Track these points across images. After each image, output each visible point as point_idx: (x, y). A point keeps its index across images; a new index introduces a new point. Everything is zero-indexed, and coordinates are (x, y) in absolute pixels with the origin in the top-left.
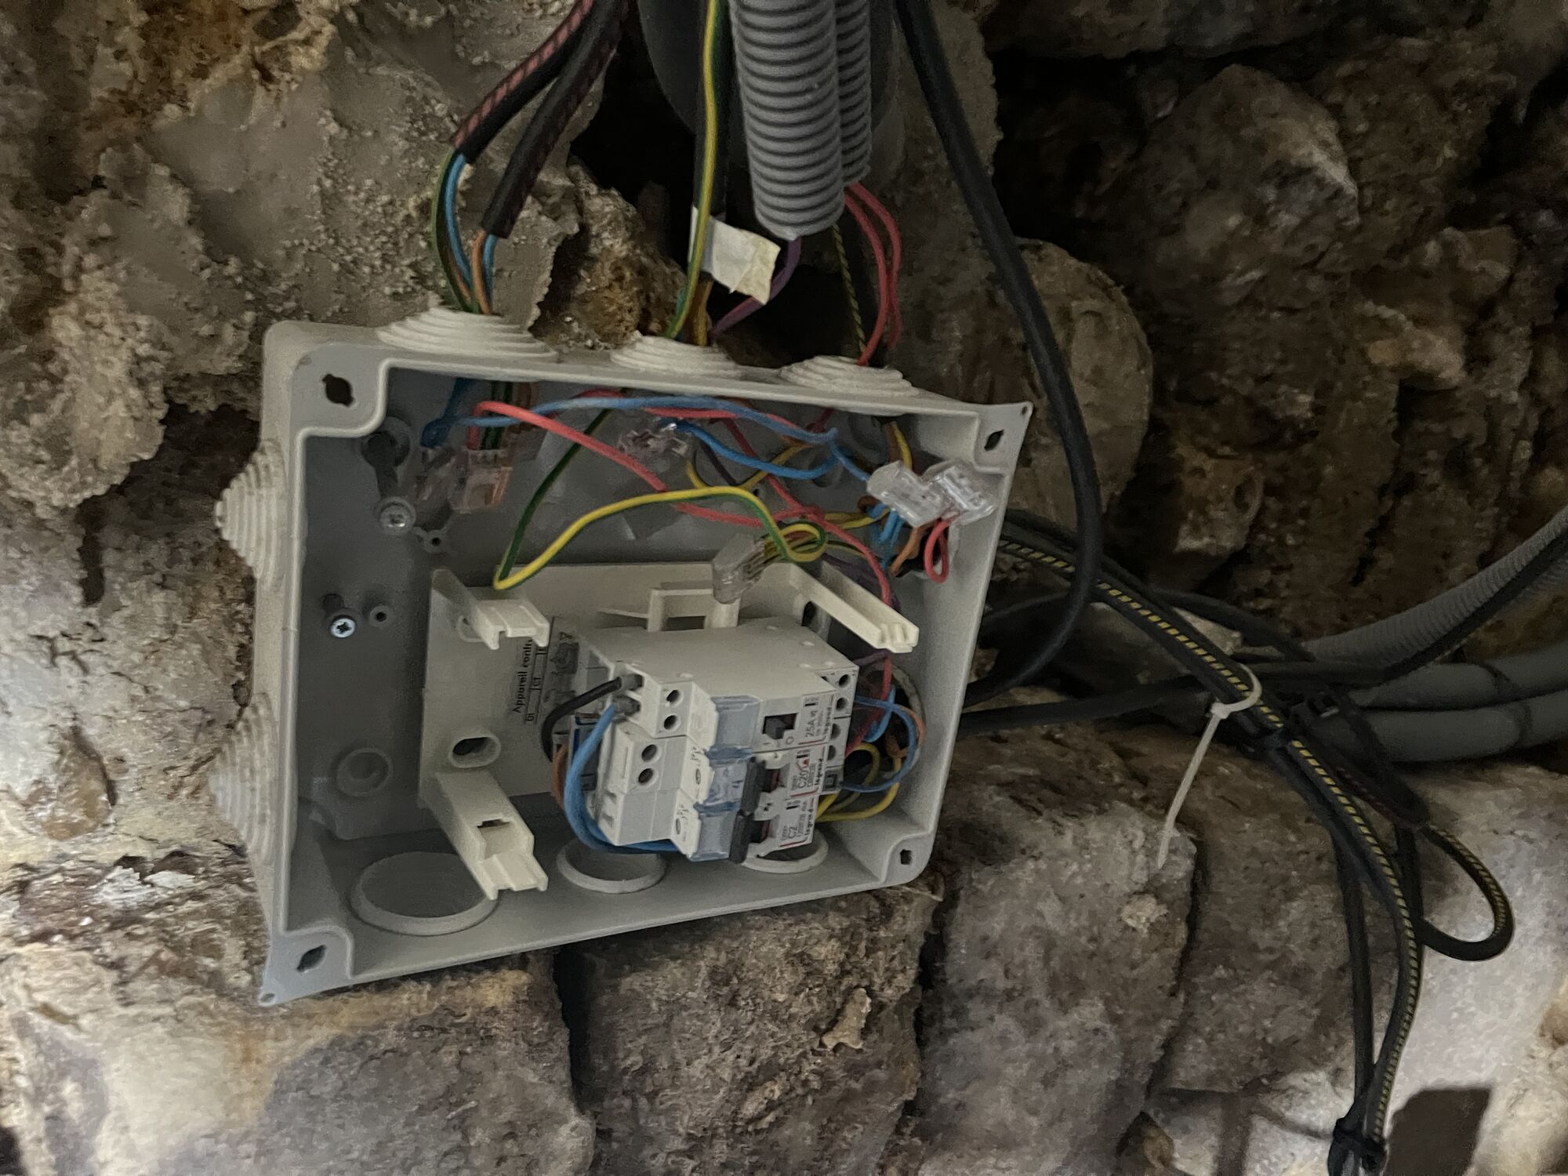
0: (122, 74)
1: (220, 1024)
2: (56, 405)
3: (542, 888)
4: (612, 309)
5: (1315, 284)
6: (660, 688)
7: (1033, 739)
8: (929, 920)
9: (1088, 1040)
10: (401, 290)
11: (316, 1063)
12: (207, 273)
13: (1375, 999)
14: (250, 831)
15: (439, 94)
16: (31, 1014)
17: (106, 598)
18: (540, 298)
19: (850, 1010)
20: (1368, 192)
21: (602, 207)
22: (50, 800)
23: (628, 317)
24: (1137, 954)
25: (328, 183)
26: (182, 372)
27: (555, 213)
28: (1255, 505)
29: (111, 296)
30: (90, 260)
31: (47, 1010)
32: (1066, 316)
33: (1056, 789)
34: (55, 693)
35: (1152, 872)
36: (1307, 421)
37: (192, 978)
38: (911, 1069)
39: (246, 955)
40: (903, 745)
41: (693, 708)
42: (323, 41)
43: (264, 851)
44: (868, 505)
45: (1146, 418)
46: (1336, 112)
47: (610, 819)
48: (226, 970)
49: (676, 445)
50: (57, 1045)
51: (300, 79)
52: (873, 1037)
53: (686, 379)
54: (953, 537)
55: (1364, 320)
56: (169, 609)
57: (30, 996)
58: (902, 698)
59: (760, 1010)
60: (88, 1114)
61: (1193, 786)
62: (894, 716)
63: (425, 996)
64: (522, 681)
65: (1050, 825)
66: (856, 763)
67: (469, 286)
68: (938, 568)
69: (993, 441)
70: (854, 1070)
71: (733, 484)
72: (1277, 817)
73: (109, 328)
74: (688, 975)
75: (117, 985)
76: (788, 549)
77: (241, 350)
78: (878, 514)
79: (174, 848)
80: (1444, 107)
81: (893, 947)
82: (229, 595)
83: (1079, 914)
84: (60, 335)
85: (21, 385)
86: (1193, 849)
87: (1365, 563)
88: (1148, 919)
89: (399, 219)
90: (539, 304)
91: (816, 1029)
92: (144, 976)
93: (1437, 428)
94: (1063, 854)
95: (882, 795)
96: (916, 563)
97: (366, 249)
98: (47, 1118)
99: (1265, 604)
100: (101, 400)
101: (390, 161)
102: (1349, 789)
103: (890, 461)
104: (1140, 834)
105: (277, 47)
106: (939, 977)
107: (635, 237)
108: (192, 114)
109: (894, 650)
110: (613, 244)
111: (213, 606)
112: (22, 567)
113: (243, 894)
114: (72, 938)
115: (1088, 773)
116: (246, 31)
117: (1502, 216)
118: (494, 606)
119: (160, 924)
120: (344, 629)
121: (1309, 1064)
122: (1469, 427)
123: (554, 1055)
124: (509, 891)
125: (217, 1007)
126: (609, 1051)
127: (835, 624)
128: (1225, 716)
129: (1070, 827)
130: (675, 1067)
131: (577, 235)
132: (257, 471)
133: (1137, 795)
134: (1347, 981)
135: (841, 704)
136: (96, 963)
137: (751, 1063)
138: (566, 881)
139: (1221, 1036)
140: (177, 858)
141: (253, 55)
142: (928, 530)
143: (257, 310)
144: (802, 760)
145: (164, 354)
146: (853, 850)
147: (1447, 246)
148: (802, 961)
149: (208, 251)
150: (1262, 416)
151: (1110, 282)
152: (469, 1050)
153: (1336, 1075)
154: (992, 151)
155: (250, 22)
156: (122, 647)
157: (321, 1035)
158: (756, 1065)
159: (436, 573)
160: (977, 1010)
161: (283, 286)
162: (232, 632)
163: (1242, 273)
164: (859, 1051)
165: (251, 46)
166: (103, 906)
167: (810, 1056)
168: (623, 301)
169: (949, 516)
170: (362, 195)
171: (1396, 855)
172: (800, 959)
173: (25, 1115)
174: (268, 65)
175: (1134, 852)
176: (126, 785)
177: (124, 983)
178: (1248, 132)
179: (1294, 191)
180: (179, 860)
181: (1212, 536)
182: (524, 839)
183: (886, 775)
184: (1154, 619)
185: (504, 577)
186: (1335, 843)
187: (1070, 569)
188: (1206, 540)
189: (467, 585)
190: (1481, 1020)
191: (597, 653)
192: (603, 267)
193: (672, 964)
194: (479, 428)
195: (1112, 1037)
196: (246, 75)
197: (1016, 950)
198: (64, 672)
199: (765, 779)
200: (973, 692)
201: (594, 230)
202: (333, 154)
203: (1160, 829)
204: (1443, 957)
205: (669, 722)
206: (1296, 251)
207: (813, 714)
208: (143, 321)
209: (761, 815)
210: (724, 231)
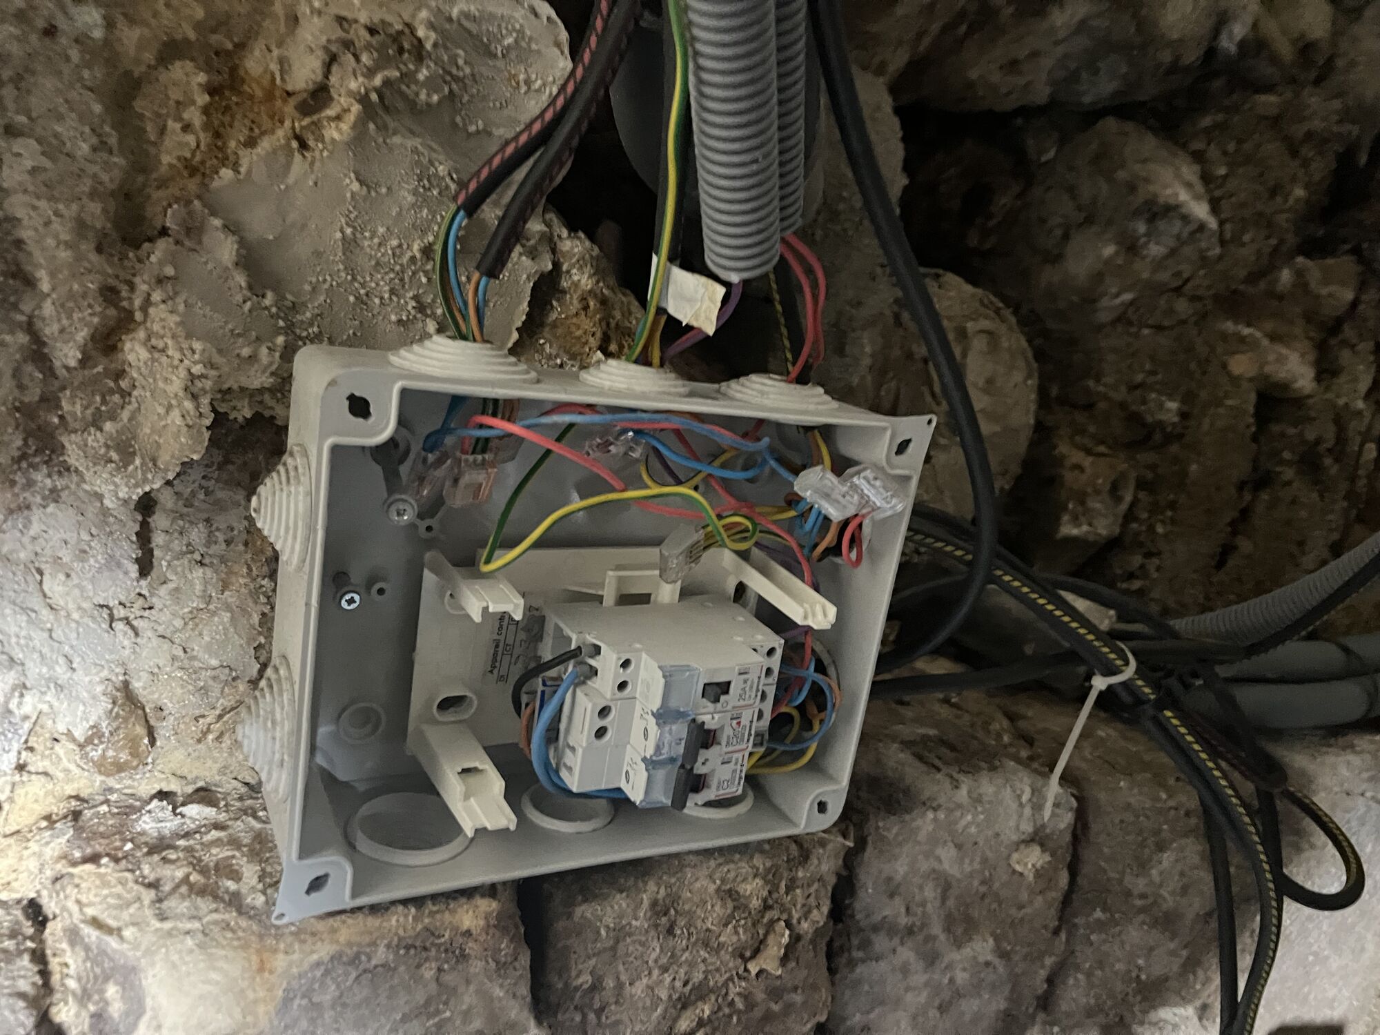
0: (187, 144)
1: (239, 939)
2: (125, 415)
3: (512, 827)
4: (579, 333)
5: (1182, 306)
6: (615, 656)
7: (933, 703)
8: (840, 862)
9: (980, 972)
10: (404, 318)
11: (318, 974)
12: (249, 304)
13: (1238, 941)
14: (270, 773)
15: (442, 157)
16: (82, 926)
17: (154, 574)
18: (519, 324)
19: (771, 939)
20: (1228, 226)
21: (572, 248)
22: (102, 743)
23: (591, 340)
24: (1024, 896)
25: (349, 231)
26: (226, 386)
27: (533, 254)
28: (1128, 498)
29: (172, 325)
30: (156, 296)
31: (96, 923)
32: (962, 334)
33: (953, 748)
34: (111, 652)
35: (1039, 823)
36: (1174, 424)
37: (216, 897)
38: (824, 994)
39: (261, 879)
40: (822, 708)
41: (643, 674)
42: (351, 118)
43: (281, 790)
44: (793, 500)
45: (1032, 421)
46: (1198, 157)
47: (570, 769)
48: (244, 891)
49: (631, 449)
50: (103, 953)
51: (330, 147)
52: (792, 964)
53: (644, 396)
54: (867, 529)
55: (1224, 337)
56: (206, 582)
57: (81, 910)
58: (821, 668)
59: (693, 939)
60: (127, 1014)
61: (1075, 747)
62: (814, 683)
63: (410, 918)
64: (497, 646)
65: (948, 780)
66: (780, 723)
67: (464, 317)
68: (854, 555)
69: (903, 447)
70: (775, 993)
71: (679, 482)
72: (1148, 775)
73: (170, 353)
74: (632, 906)
75: (153, 902)
76: (725, 535)
77: (274, 367)
78: (802, 507)
79: (201, 784)
80: (1294, 153)
81: (809, 886)
82: (255, 572)
83: (972, 861)
84: (131, 358)
85: (98, 399)
86: (1075, 804)
87: (1227, 551)
88: (1033, 866)
89: (405, 260)
90: (518, 329)
91: (742, 956)
92: (177, 895)
93: (1291, 431)
94: (959, 806)
95: (802, 753)
96: (835, 550)
97: (377, 284)
98: (92, 1016)
99: (1136, 584)
100: (161, 410)
101: (399, 214)
102: (1214, 754)
103: (813, 465)
104: (1028, 791)
105: (313, 123)
106: (849, 912)
107: (598, 273)
108: (241, 177)
109: (816, 627)
110: (580, 279)
111: (242, 581)
112: (91, 547)
113: (258, 826)
114: (117, 860)
115: (980, 734)
116: (289, 109)
117: (1347, 247)
118: (478, 585)
119: (189, 850)
120: (351, 602)
121: (1178, 999)
122: (1321, 430)
123: (518, 973)
124: (485, 829)
125: (237, 923)
126: (563, 970)
127: (762, 601)
128: (1103, 687)
129: (966, 783)
130: (620, 986)
131: (551, 272)
132: (287, 472)
133: (1024, 754)
134: (1214, 924)
135: (769, 671)
136: (136, 882)
137: (685, 984)
138: (532, 822)
139: (1098, 973)
140: (202, 793)
141: (293, 128)
142: (845, 524)
143: (286, 334)
144: (734, 722)
145: (213, 373)
146: (779, 800)
147: (1299, 273)
148: (730, 896)
149: (250, 288)
150: (1134, 419)
151: (1001, 305)
152: (446, 966)
153: (1203, 1010)
154: (899, 194)
155: (292, 102)
156: (167, 614)
157: (324, 951)
158: (689, 987)
159: (428, 556)
160: (881, 943)
161: (308, 315)
162: (256, 603)
163: (1117, 295)
164: (779, 977)
165: (293, 121)
166: (143, 833)
167: (736, 979)
168: (588, 325)
169: (864, 511)
170: (376, 241)
171: (1258, 811)
172: (729, 894)
173: (72, 1012)
174: (305, 137)
175: (1021, 805)
176: (164, 731)
177: (160, 901)
178: (1121, 175)
179: (1162, 225)
180: (204, 795)
181: (1090, 525)
182: (497, 784)
183: (807, 735)
184: (1042, 601)
185: (488, 562)
186: (1202, 803)
187: (970, 557)
188: (1085, 528)
189: (456, 565)
190: (1335, 963)
191: (562, 625)
192: (571, 298)
193: (618, 896)
194: (471, 437)
195: (1001, 969)
196: (288, 145)
197: (916, 890)
198: (120, 635)
199: (703, 738)
200: (883, 661)
201: (565, 268)
202: (354, 207)
203: (1046, 785)
204: (1299, 905)
205: (622, 686)
206: (1164, 276)
207: (745, 682)
208: (198, 346)
209: (699, 769)
210: (679, 274)
